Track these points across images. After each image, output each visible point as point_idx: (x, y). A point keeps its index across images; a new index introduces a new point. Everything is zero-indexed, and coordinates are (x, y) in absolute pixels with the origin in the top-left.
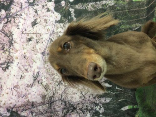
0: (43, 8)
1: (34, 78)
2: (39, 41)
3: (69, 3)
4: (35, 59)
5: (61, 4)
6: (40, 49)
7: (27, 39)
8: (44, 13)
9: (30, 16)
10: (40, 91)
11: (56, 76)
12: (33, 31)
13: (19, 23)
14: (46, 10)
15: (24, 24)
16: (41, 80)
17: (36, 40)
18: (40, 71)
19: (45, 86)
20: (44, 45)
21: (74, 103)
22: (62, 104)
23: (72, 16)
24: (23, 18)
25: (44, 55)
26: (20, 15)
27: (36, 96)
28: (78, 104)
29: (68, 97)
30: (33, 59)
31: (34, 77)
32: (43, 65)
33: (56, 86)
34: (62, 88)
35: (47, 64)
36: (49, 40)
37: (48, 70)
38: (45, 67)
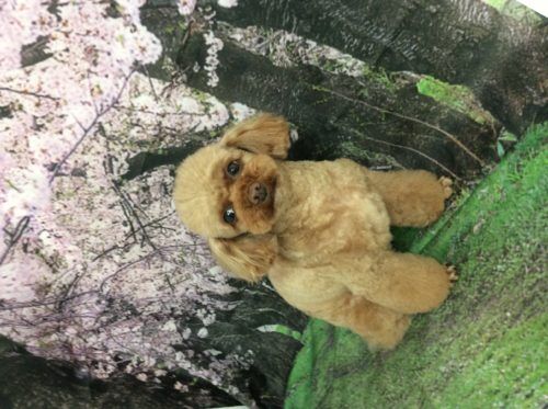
1: (9, 238)
2: (47, 125)
3: (210, 9)
4: (17, 180)
6: (44, 151)
8: (91, 20)
12: (23, 82)
14: (101, 8)
16: (34, 241)
17: (35, 118)
18: (32, 216)
19: (52, 258)
21: (137, 302)
22: (99, 302)
23: (207, 65)
25: (57, 175)
27: (16, 288)
29: (123, 288)
30: (8, 181)
31: (7, 232)
32: (46, 202)
33: (89, 261)
34: (110, 267)
35: (66, 202)
36: (90, 128)
37: (67, 219)
38: (57, 208)
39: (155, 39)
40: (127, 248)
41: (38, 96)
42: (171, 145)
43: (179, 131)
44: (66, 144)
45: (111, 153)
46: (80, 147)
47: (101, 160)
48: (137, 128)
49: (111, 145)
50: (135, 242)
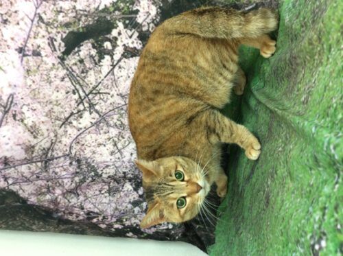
2: (9, 19)
4: (2, 63)
10: (19, 138)
11: (55, 107)
16: (20, 113)
17: (2, 15)
18: (15, 94)
19: (31, 127)
20: (21, 29)
21: (97, 164)
22: (71, 164)
25: (24, 55)
27: (11, 147)
28: (107, 166)
29: (86, 152)
32: (22, 79)
33: (57, 128)
34: (72, 132)
35: (33, 78)
36: (34, 18)
37: (37, 93)
38: (29, 84)
40: (80, 114)
42: (86, 23)
43: (89, 12)
44: (24, 32)
45: (51, 35)
46: (32, 34)
47: (47, 41)
48: (62, 14)
49: (50, 30)
50: (85, 110)
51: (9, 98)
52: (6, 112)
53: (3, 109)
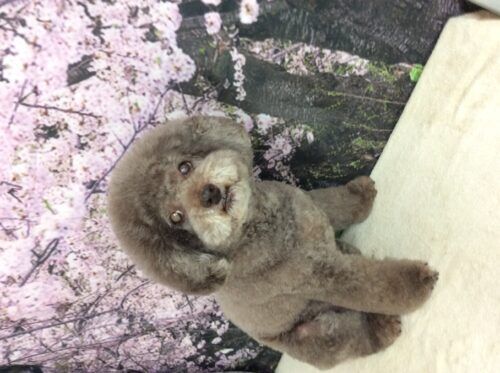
0: (129, 22)
2: (90, 143)
3: (233, 27)
4: (54, 200)
5: (204, 20)
6: (85, 169)
7: (38, 127)
9: (64, 36)
12: (69, 100)
13: (9, 57)
15: (34, 64)
17: (80, 136)
18: (62, 238)
19: (76, 281)
20: (105, 157)
22: (119, 322)
23: (236, 81)
24: (31, 40)
25: (94, 192)
26: (14, 19)
30: (45, 201)
33: (112, 281)
35: (98, 220)
36: (130, 144)
37: (96, 236)
38: (88, 226)
39: (189, 59)
41: (82, 115)
44: (107, 161)
51: (50, 244)
52: (39, 263)
53: (36, 258)
